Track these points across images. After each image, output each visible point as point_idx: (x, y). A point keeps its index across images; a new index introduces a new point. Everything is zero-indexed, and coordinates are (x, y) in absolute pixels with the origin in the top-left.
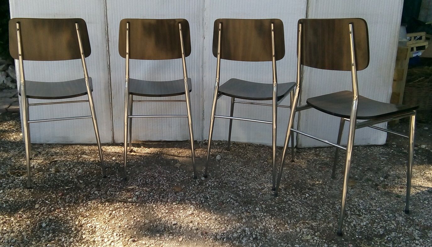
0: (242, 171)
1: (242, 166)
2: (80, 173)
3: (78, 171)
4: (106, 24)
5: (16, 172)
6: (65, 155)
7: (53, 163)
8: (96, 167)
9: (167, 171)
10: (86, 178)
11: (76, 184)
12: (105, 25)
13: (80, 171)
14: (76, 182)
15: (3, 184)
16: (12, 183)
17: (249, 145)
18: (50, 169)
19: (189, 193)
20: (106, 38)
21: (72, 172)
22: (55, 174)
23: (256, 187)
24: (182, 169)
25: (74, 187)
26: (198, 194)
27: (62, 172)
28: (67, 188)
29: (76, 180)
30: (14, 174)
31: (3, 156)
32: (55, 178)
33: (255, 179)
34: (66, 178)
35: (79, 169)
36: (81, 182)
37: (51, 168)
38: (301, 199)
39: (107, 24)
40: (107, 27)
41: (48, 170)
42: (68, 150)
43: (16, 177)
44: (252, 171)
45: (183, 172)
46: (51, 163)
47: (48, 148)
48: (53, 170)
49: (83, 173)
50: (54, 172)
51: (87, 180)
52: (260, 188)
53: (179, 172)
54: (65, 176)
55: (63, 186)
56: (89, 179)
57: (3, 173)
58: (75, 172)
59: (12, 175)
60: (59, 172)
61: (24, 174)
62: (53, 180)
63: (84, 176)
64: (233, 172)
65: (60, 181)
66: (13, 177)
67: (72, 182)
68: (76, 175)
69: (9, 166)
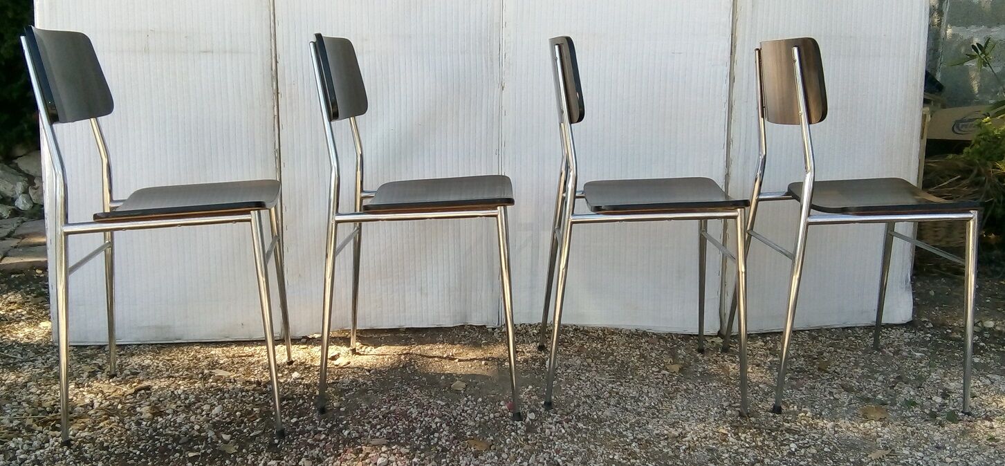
2: (217, 415)
3: (211, 410)
4: (274, 55)
5: (50, 420)
6: (167, 370)
7: (143, 391)
8: (254, 399)
9: (439, 402)
10: (237, 428)
11: (214, 444)
12: (271, 59)
13: (216, 410)
14: (212, 439)
15: (17, 451)
16: (43, 447)
18: (138, 409)
19: (508, 455)
20: (272, 86)
21: (196, 414)
22: (152, 420)
24: (472, 395)
25: (209, 452)
26: (534, 457)
27: (169, 415)
29: (211, 434)
30: (45, 423)
31: (5, 380)
32: (155, 430)
33: (655, 411)
34: (183, 429)
35: (213, 406)
36: (225, 437)
37: (140, 406)
40: (276, 62)
41: (132, 411)
42: (174, 359)
43: (51, 433)
45: (476, 400)
46: (136, 392)
47: (121, 355)
48: (145, 410)
49: (225, 415)
50: (149, 415)
51: (241, 432)
53: (467, 402)
54: (181, 425)
55: (180, 452)
56: (245, 431)
57: (14, 424)
58: (204, 413)
59: (40, 428)
60: (161, 414)
61: (72, 424)
62: (151, 437)
63: (230, 423)
64: (598, 398)
65: (171, 439)
66: (42, 432)
67: (201, 441)
68: (208, 421)
69: (25, 404)
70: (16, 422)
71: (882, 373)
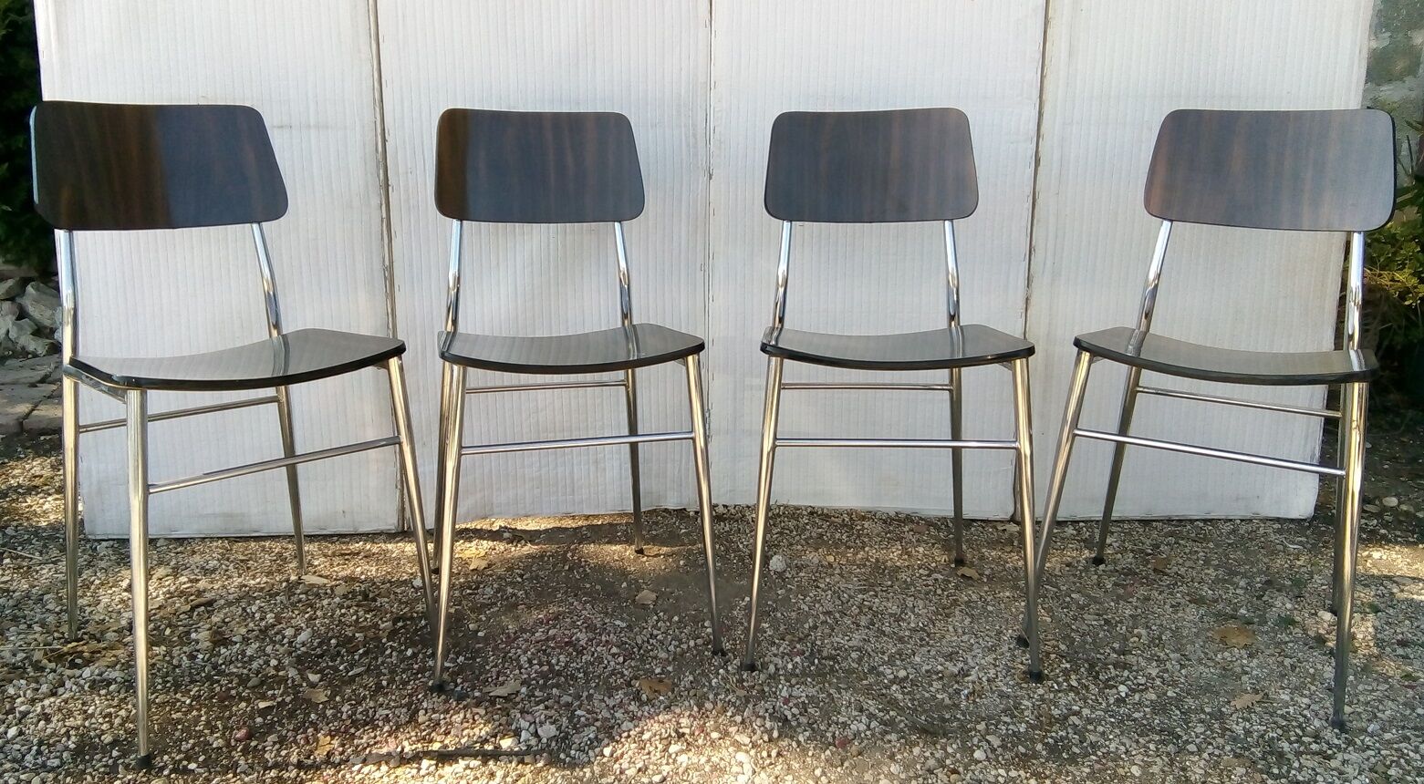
0: (870, 608)
1: (864, 592)
2: (304, 644)
3: (295, 636)
4: (379, 131)
5: (68, 653)
6: (240, 576)
7: (203, 608)
8: (359, 618)
9: (617, 622)
10: (330, 664)
11: (296, 687)
12: (376, 136)
13: (303, 637)
14: (293, 681)
15: (18, 701)
16: (54, 694)
17: (863, 518)
18: (193, 635)
19: (715, 703)
20: (378, 176)
21: (275, 642)
22: (213, 653)
23: (940, 668)
24: (665, 612)
25: (288, 699)
26: (750, 706)
27: (236, 643)
28: (262, 705)
29: (292, 673)
30: (59, 658)
31: (14, 592)
32: (215, 667)
33: (925, 636)
34: (255, 665)
35: (298, 630)
36: (314, 678)
37: (196, 631)
38: (1109, 705)
39: (384, 130)
40: (384, 141)
41: (185, 639)
42: (250, 559)
43: (68, 672)
44: (904, 607)
45: (670, 619)
46: (193, 609)
47: (177, 554)
48: (202, 636)
49: (315, 644)
50: (208, 644)
51: (336, 669)
52: (956, 670)
53: (657, 621)
54: (252, 659)
55: (248, 700)
56: (341, 668)
57: (18, 659)
58: (286, 641)
59: (53, 665)
60: (226, 642)
61: (98, 659)
62: (209, 678)
63: (321, 656)
64: (843, 614)
65: (236, 681)
66: (55, 671)
67: (279, 683)
68: (290, 654)
69: (37, 628)
70: (21, 656)
71: (1244, 575)
